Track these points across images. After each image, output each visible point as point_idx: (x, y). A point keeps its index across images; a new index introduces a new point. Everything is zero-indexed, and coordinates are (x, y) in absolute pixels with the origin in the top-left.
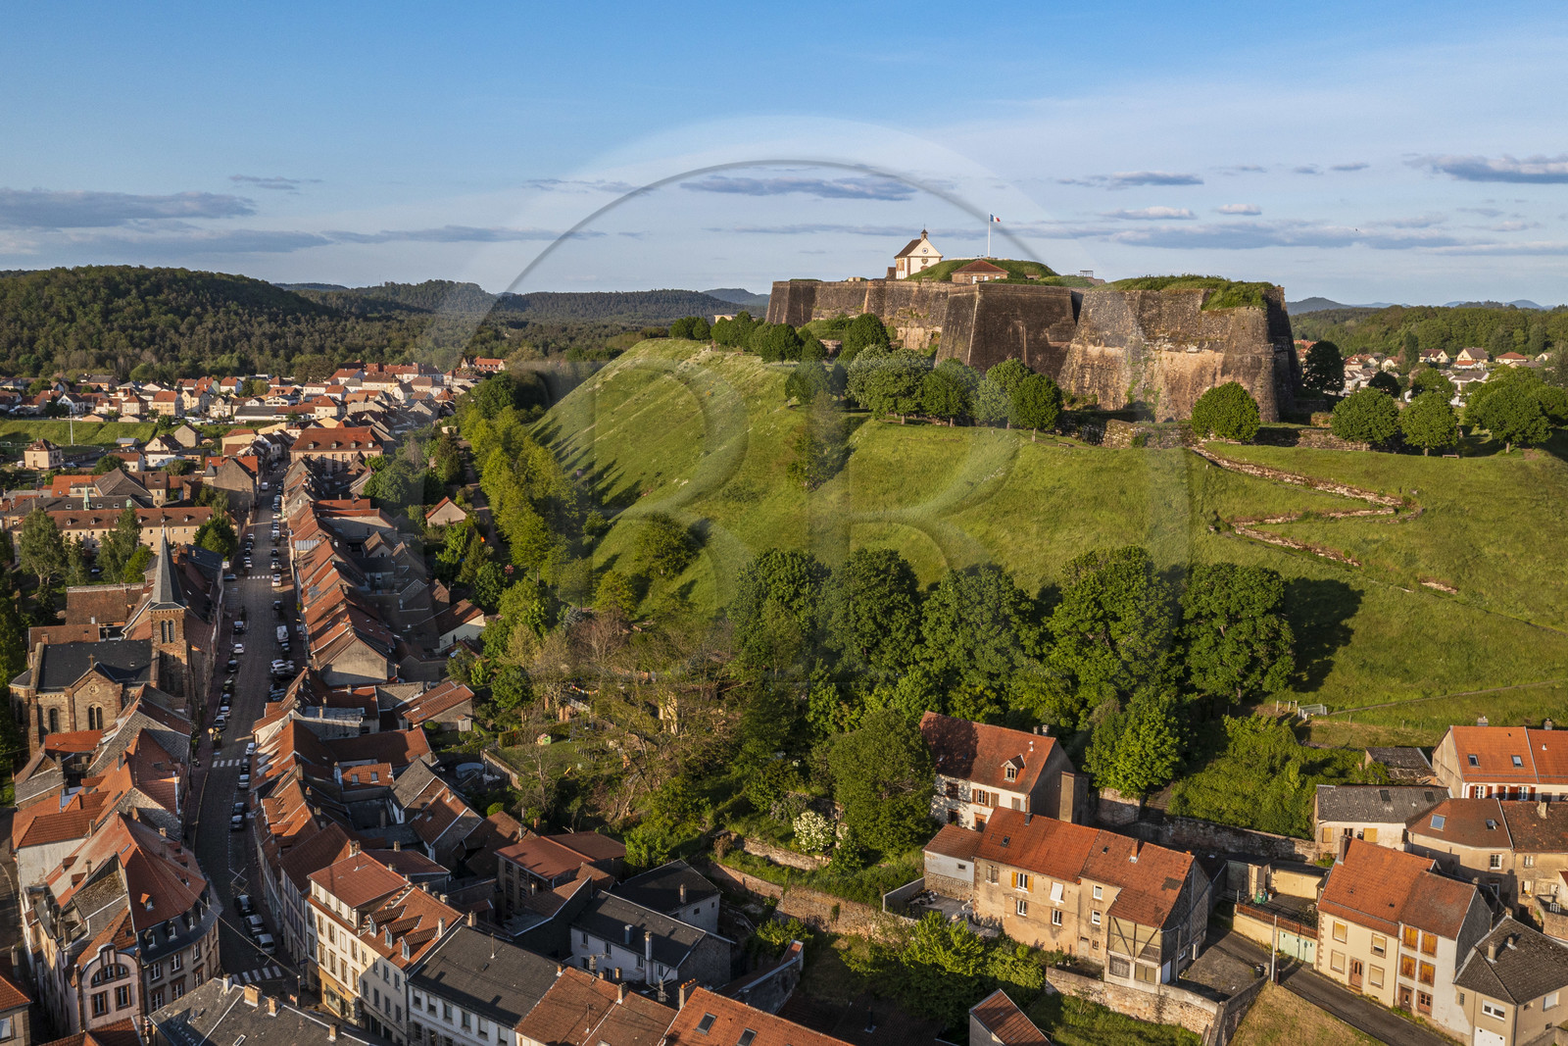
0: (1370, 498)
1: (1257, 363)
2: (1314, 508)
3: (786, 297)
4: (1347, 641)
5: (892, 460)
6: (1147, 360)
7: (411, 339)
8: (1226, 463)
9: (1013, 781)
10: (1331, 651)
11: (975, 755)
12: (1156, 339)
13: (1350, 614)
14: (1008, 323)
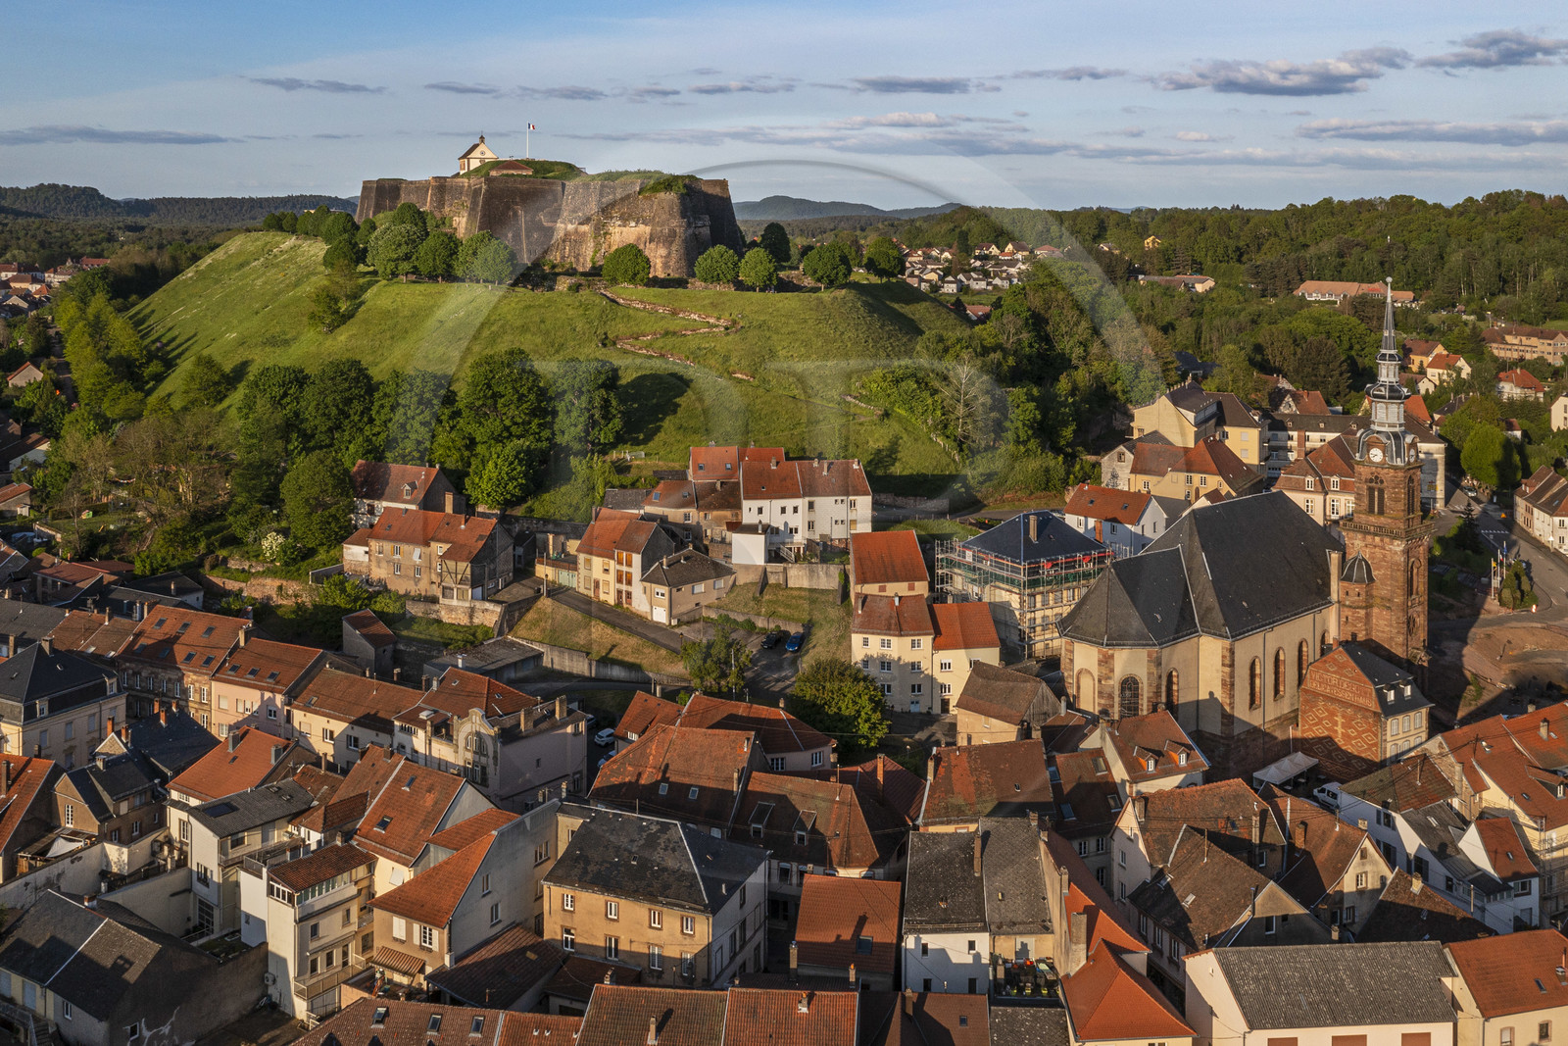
0: (712, 321)
1: (673, 234)
2: (671, 329)
3: (373, 195)
4: (675, 412)
6: (606, 234)
8: (622, 301)
9: (409, 498)
10: (662, 420)
11: (387, 484)
12: (612, 218)
13: (681, 394)
14: (509, 208)
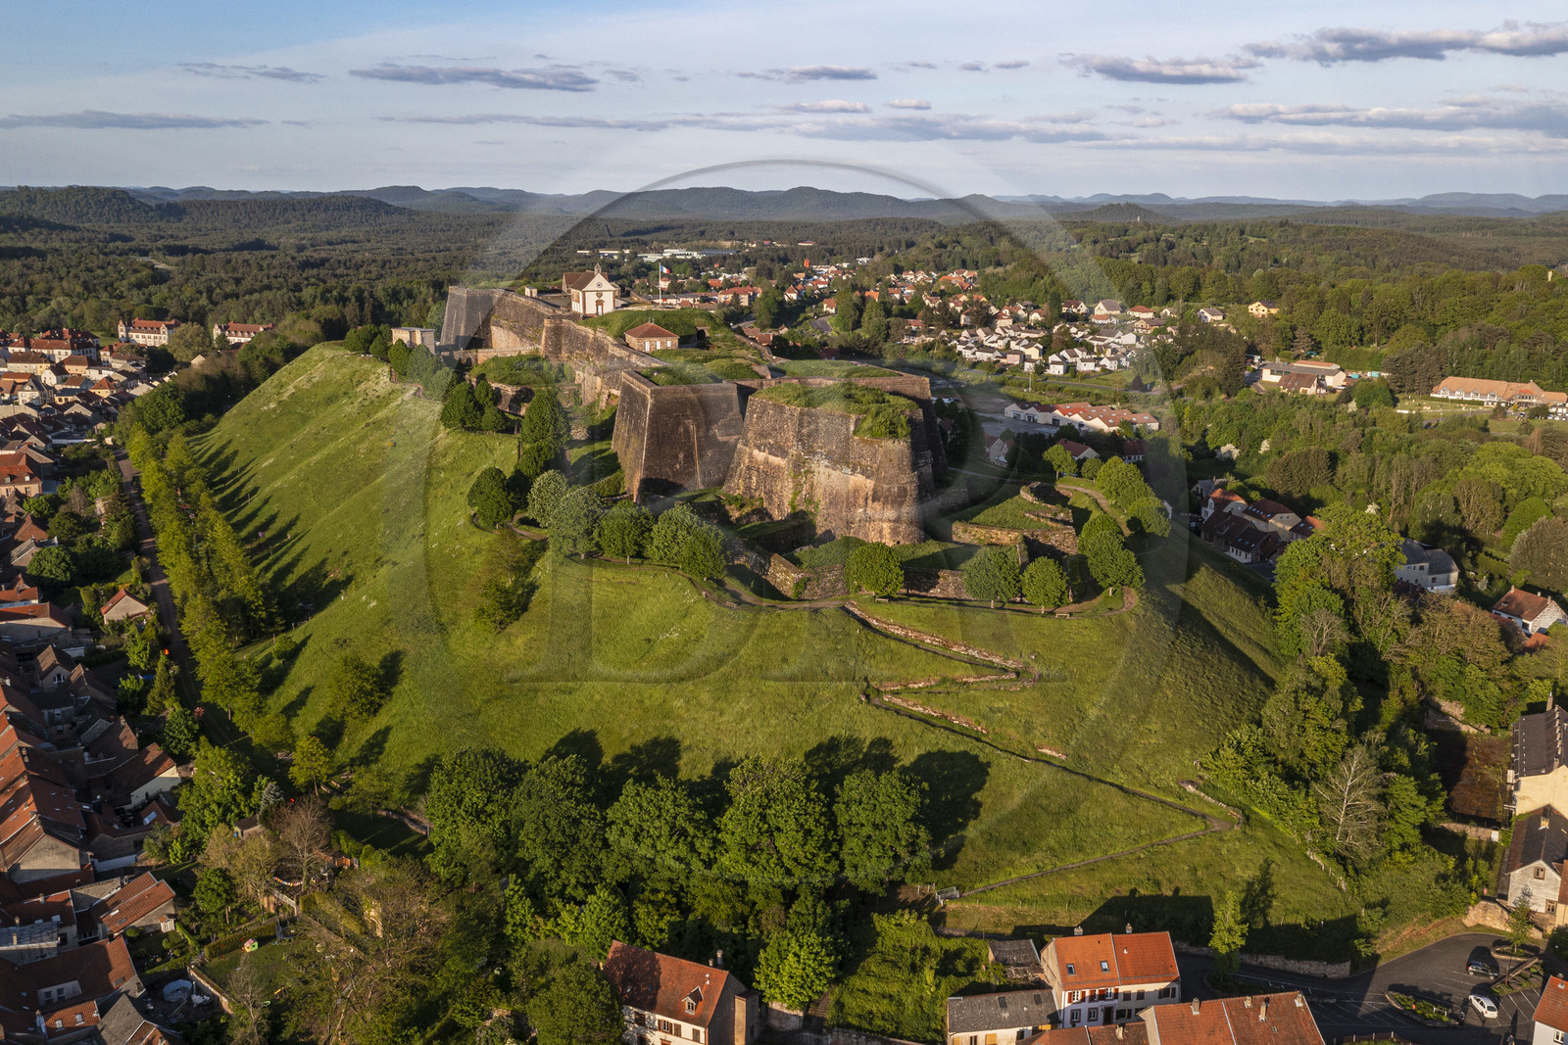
1: (903, 492)
2: (950, 675)
3: (463, 306)
4: (977, 815)
5: (575, 604)
6: (809, 471)
7: (56, 284)
8: (875, 622)
9: (692, 1013)
10: (963, 826)
11: (658, 987)
12: (815, 453)
13: (979, 788)
14: (678, 423)
